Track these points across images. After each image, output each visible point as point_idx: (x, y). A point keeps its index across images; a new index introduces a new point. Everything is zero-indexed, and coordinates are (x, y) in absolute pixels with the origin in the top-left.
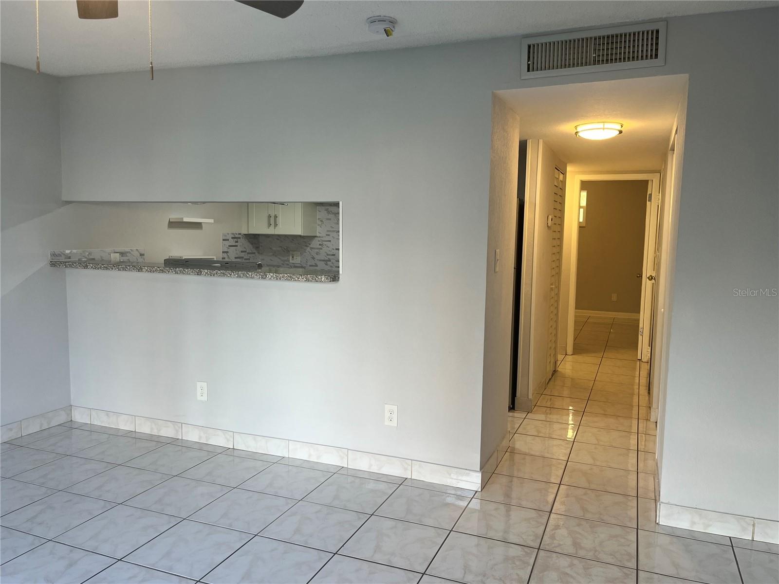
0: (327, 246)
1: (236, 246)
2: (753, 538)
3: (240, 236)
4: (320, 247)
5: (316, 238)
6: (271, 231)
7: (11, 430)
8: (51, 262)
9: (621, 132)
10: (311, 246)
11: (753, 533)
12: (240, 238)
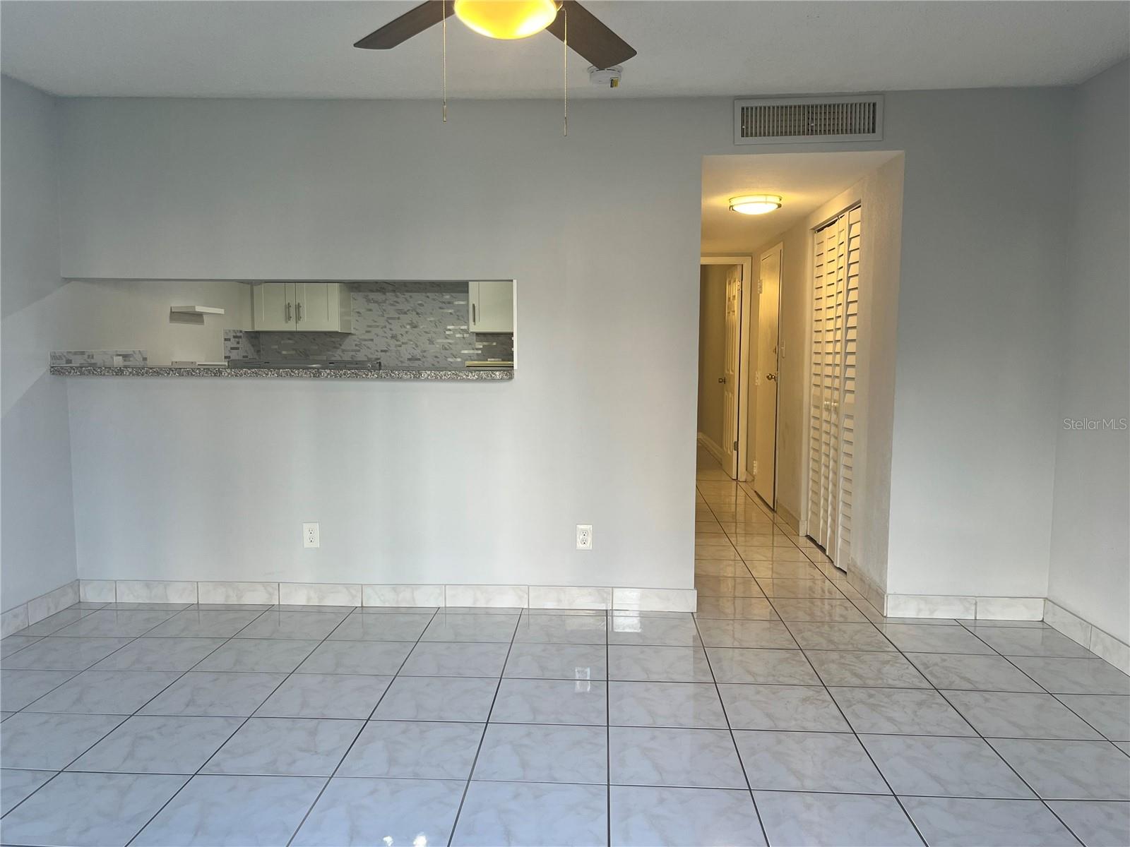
0: (368, 348)
1: (237, 349)
2: (976, 617)
3: (241, 334)
4: (357, 348)
5: (350, 337)
6: (291, 326)
7: (16, 616)
8: (52, 367)
9: (780, 206)
10: (343, 347)
11: (976, 613)
12: (240, 337)
